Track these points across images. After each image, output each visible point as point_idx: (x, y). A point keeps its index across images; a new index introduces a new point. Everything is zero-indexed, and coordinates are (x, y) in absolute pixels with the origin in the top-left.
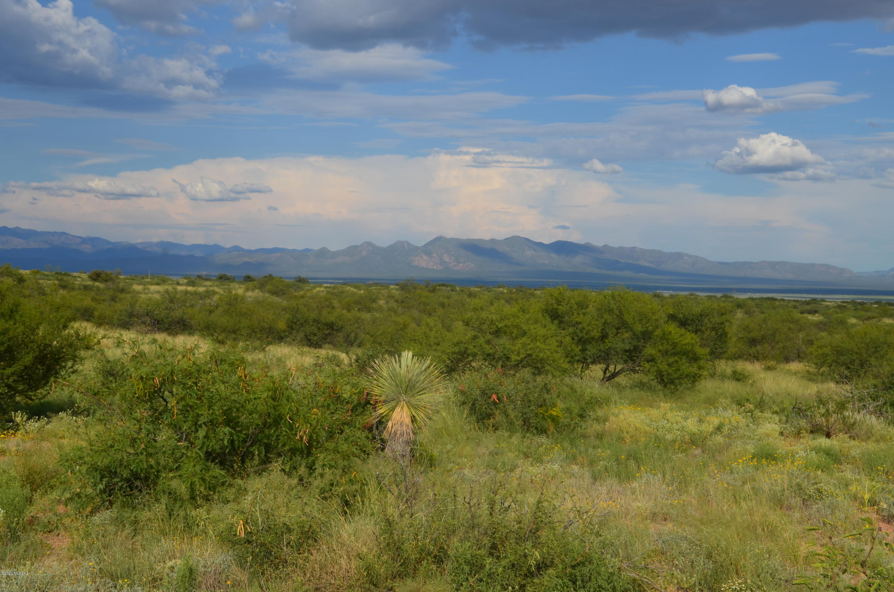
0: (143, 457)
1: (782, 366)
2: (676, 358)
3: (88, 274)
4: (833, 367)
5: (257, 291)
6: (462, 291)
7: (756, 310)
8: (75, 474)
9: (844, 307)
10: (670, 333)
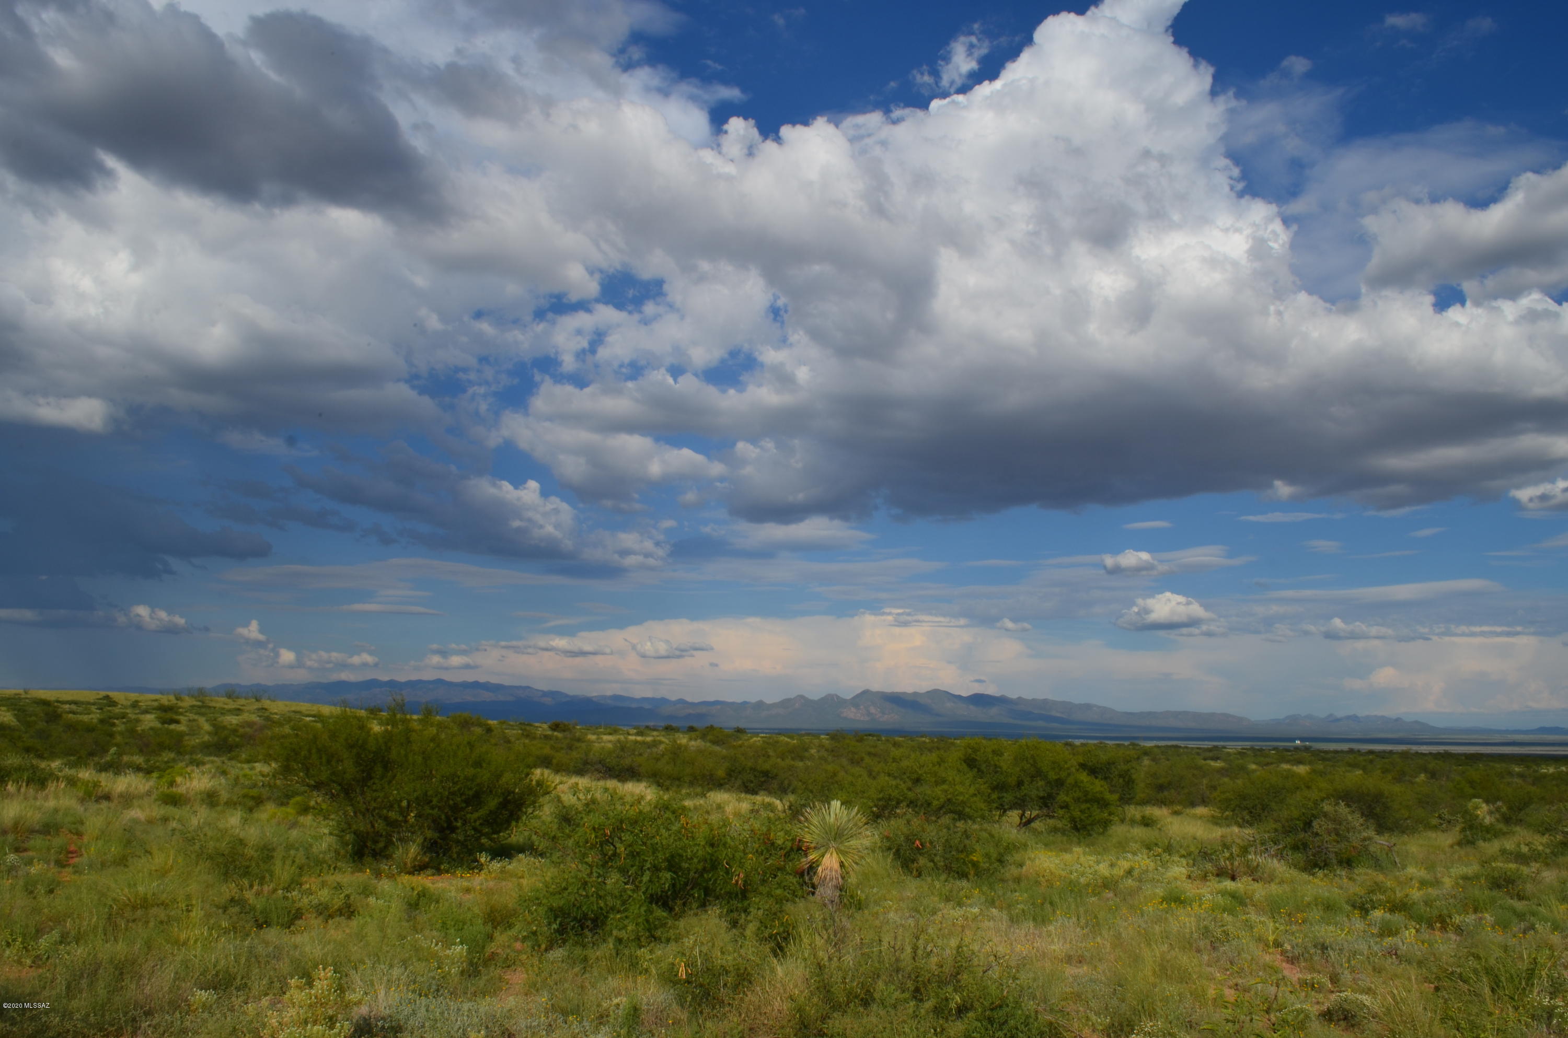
0: (593, 899)
1: (1188, 811)
2: (1088, 805)
3: (549, 724)
4: (1236, 812)
5: (699, 741)
6: (888, 740)
7: (1162, 757)
8: (532, 914)
9: (1244, 753)
10: (1082, 782)
